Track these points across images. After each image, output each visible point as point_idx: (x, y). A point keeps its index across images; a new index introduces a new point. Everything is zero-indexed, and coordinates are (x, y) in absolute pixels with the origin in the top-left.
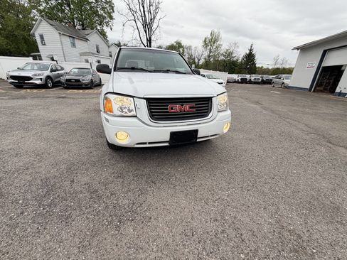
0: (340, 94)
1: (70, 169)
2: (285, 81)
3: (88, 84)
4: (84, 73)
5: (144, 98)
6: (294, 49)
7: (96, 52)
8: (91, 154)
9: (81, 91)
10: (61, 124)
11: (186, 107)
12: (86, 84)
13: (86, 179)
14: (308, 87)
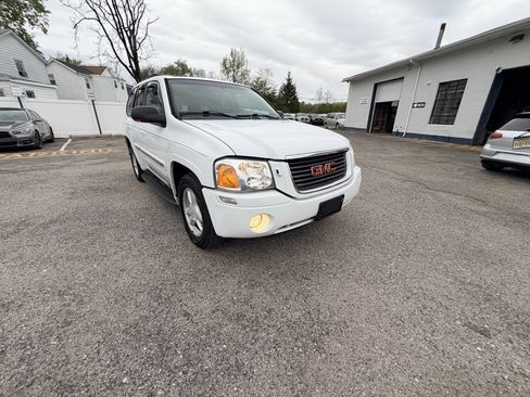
0: (398, 134)
1: (161, 297)
2: (340, 121)
3: (30, 140)
4: (9, 118)
5: (285, 161)
6: (344, 81)
7: (18, 75)
8: (172, 265)
9: (18, 155)
10: (45, 226)
11: (328, 167)
12: (24, 141)
13: (206, 305)
14: (365, 127)
